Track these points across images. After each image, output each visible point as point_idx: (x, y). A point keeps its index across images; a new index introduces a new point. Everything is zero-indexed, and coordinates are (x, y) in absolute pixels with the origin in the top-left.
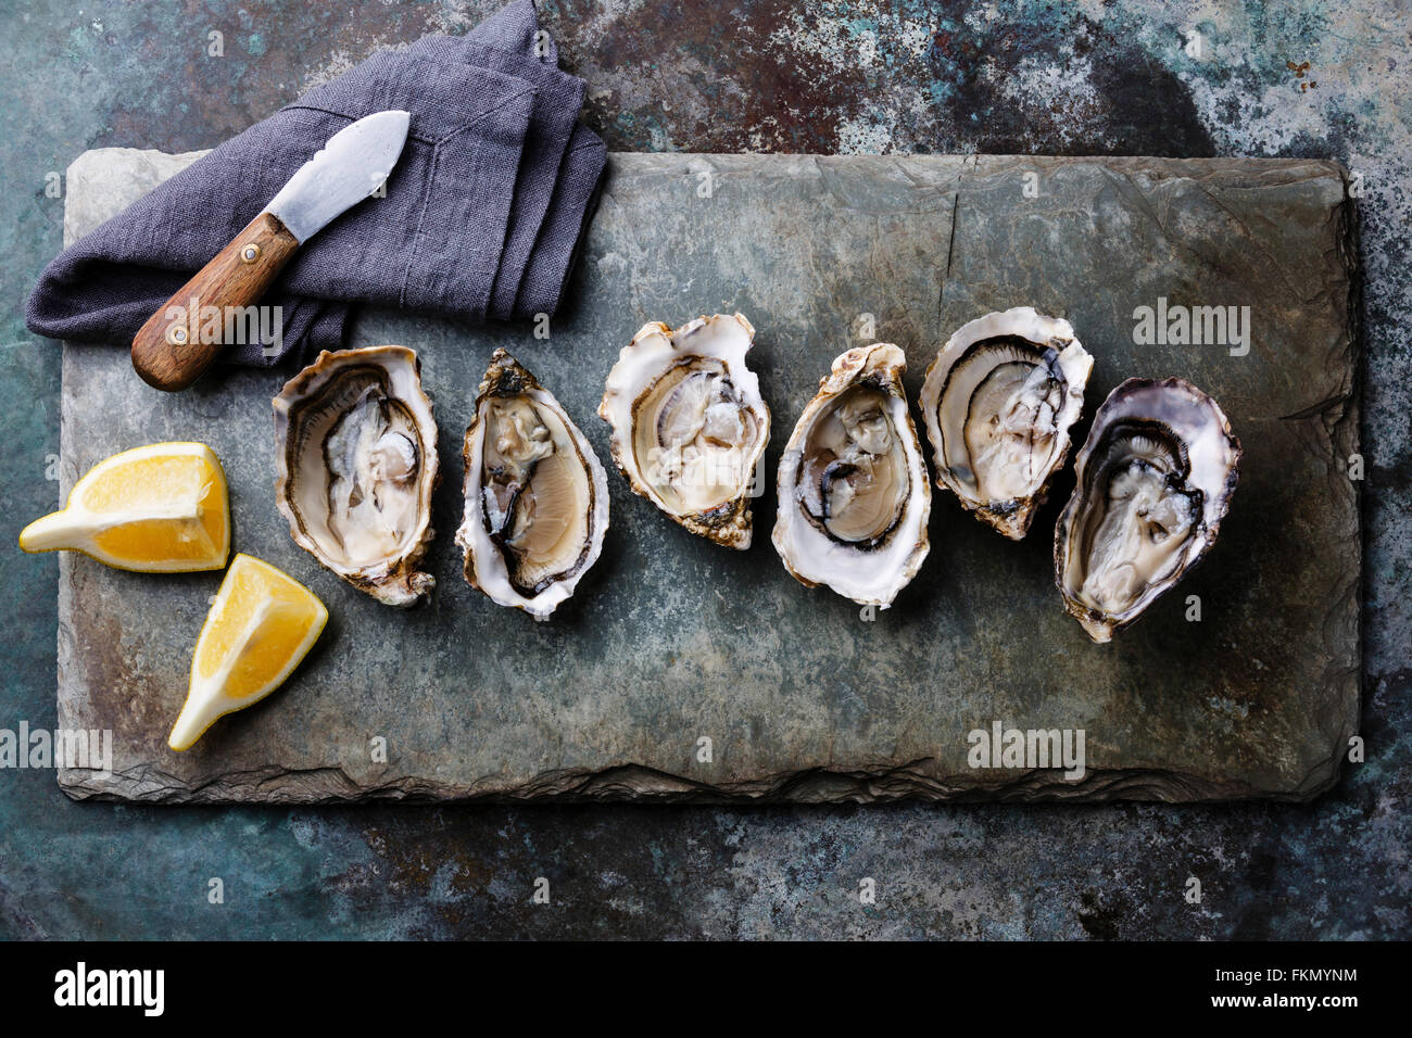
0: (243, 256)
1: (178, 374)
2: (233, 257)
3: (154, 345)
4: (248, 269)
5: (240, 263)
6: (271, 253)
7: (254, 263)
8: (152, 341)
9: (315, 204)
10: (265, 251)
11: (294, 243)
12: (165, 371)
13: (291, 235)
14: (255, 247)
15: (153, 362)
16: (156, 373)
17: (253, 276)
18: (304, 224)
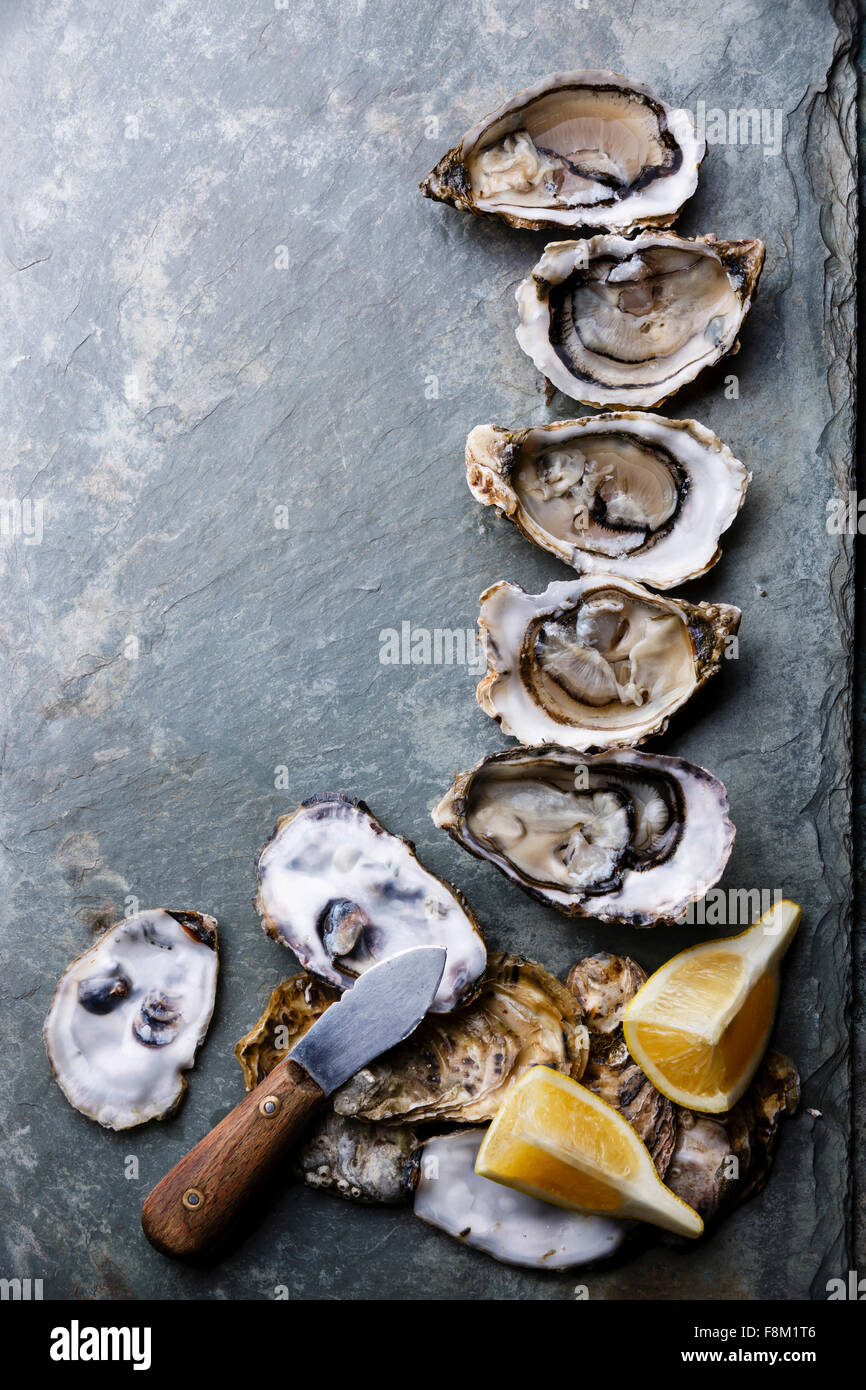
0: (262, 1111)
1: (191, 1243)
2: (251, 1110)
3: (165, 1210)
4: (267, 1124)
5: (258, 1118)
6: (292, 1106)
7: (274, 1117)
8: (162, 1205)
9: (343, 1050)
10: (285, 1104)
11: (319, 1094)
12: (177, 1239)
13: (316, 1085)
14: (274, 1099)
15: (163, 1229)
16: (167, 1241)
17: (273, 1132)
18: (330, 1073)
